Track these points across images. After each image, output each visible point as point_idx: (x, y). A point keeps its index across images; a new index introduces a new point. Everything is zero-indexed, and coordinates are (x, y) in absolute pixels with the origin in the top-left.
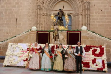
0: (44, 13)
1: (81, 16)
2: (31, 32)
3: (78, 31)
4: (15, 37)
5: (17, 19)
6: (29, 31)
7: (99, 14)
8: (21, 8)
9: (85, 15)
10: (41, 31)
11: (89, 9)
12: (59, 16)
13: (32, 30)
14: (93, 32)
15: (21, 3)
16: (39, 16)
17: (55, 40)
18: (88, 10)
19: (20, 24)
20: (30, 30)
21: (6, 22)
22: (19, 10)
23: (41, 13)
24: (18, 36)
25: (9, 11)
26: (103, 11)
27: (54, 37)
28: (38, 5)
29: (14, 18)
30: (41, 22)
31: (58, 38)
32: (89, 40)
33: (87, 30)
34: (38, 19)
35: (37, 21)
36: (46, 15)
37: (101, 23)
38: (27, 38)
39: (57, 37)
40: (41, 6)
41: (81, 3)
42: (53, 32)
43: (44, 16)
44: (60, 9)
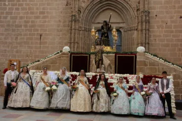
0: (81, 27)
1: (135, 31)
2: (62, 54)
3: (132, 53)
4: (39, 61)
5: (41, 36)
6: (59, 53)
7: (162, 28)
8: (47, 20)
9: (142, 30)
10: (77, 54)
11: (148, 22)
12: (103, 30)
13: (63, 51)
14: (154, 56)
15: (47, 12)
16: (73, 31)
17: (98, 67)
18: (146, 23)
19: (46, 43)
20: (61, 51)
21: (25, 41)
22: (45, 22)
23: (77, 27)
24: (42, 60)
25: (30, 24)
26: (168, 24)
27: (95, 63)
28: (72, 15)
29: (37, 34)
30: (76, 40)
31: (102, 64)
32: (148, 67)
33: (145, 52)
34: (73, 35)
35: (71, 39)
36: (83, 29)
37: (166, 42)
38: (57, 63)
39: (100, 62)
40: (77, 16)
41: (136, 13)
42: (94, 55)
43: (81, 32)
44: (105, 22)
